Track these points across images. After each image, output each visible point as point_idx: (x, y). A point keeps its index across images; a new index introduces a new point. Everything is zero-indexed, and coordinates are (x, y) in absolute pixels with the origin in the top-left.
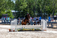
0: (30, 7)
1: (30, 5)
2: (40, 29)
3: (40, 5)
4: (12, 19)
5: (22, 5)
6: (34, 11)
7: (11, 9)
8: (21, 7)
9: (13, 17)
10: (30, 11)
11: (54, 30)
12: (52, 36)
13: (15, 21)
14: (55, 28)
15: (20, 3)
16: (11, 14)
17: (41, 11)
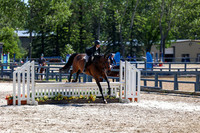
0: (81, 19)
1: (81, 13)
2: (117, 96)
3: (117, 12)
4: (18, 61)
5: (53, 11)
6: (94, 33)
7: (13, 26)
8: (48, 19)
9: (20, 52)
10: (81, 33)
11: (165, 97)
12: (158, 120)
13: (29, 66)
14: (167, 92)
15: (47, 5)
16: (15, 43)
17: (118, 34)
